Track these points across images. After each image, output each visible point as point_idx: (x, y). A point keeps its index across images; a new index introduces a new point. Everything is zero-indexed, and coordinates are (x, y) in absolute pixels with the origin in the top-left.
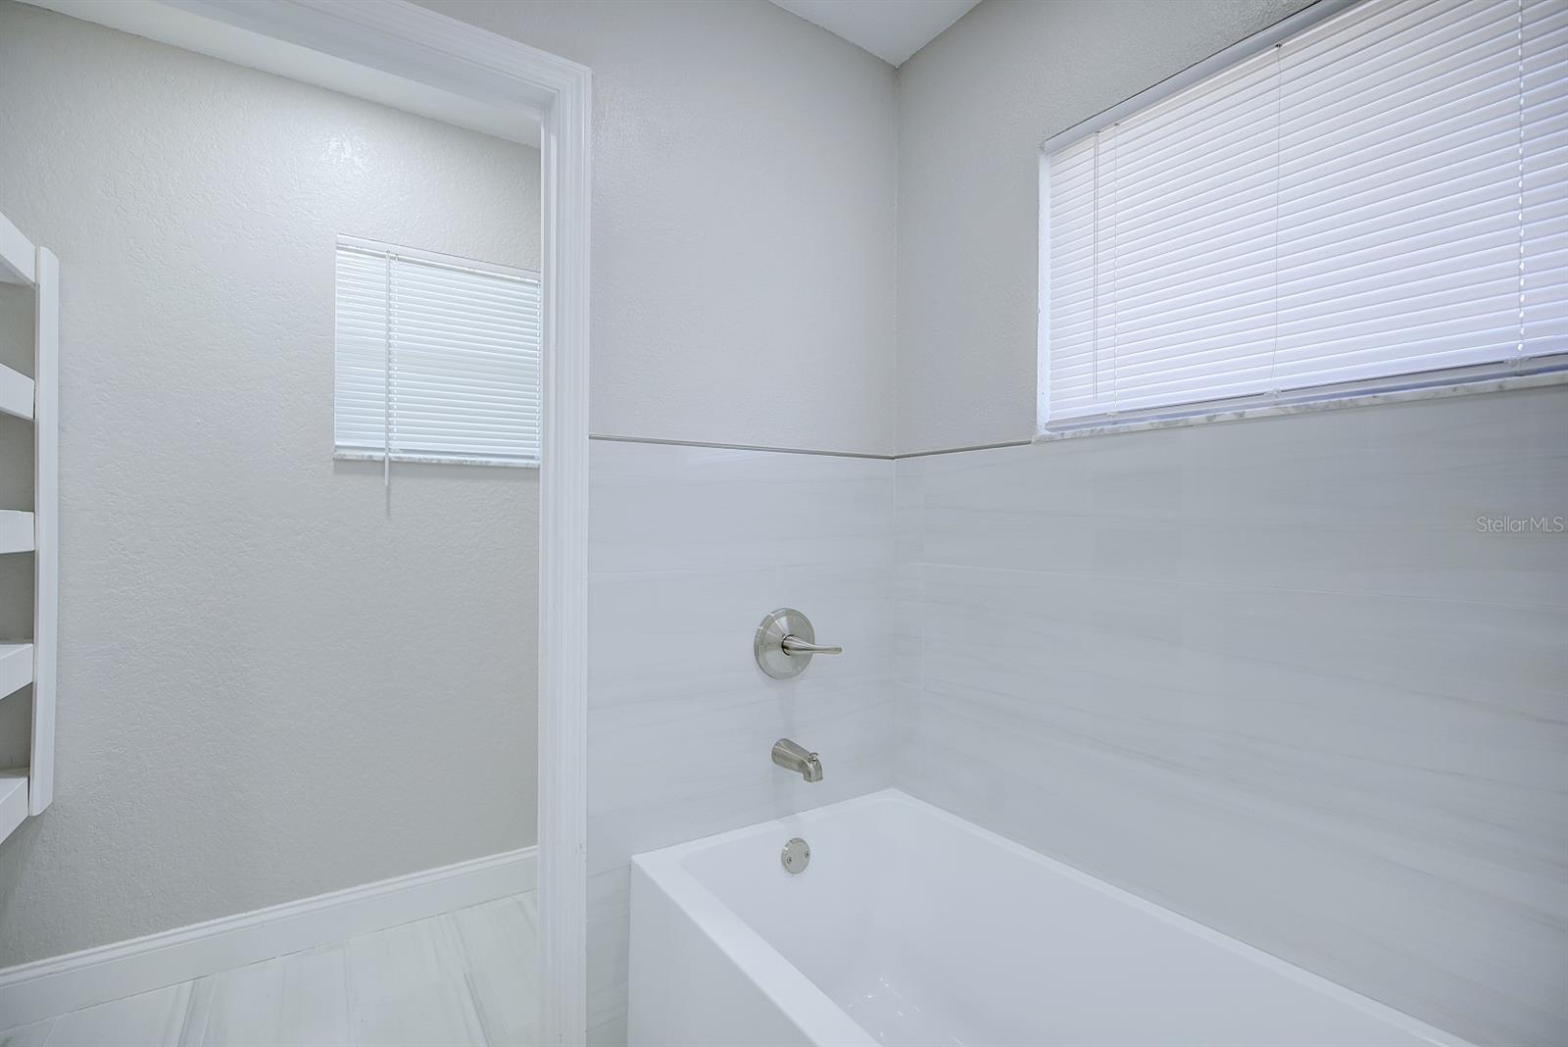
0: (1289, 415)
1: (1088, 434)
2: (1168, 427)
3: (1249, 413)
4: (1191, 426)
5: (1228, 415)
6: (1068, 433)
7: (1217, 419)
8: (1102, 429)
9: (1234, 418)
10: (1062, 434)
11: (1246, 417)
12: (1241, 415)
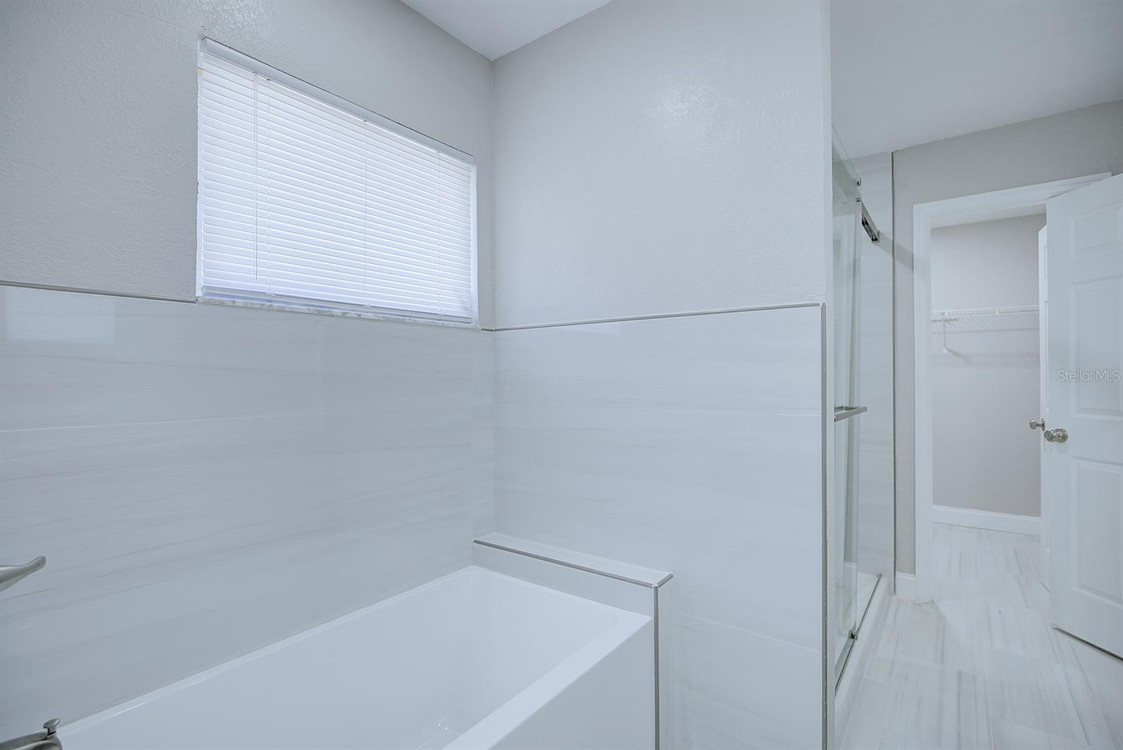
0: (380, 321)
1: (258, 307)
2: (319, 314)
3: (364, 315)
4: (333, 316)
5: (353, 314)
6: (239, 302)
7: (348, 315)
8: (271, 306)
9: (356, 316)
10: (234, 302)
11: (362, 317)
12: (360, 315)
